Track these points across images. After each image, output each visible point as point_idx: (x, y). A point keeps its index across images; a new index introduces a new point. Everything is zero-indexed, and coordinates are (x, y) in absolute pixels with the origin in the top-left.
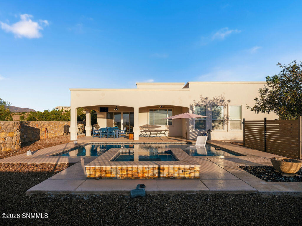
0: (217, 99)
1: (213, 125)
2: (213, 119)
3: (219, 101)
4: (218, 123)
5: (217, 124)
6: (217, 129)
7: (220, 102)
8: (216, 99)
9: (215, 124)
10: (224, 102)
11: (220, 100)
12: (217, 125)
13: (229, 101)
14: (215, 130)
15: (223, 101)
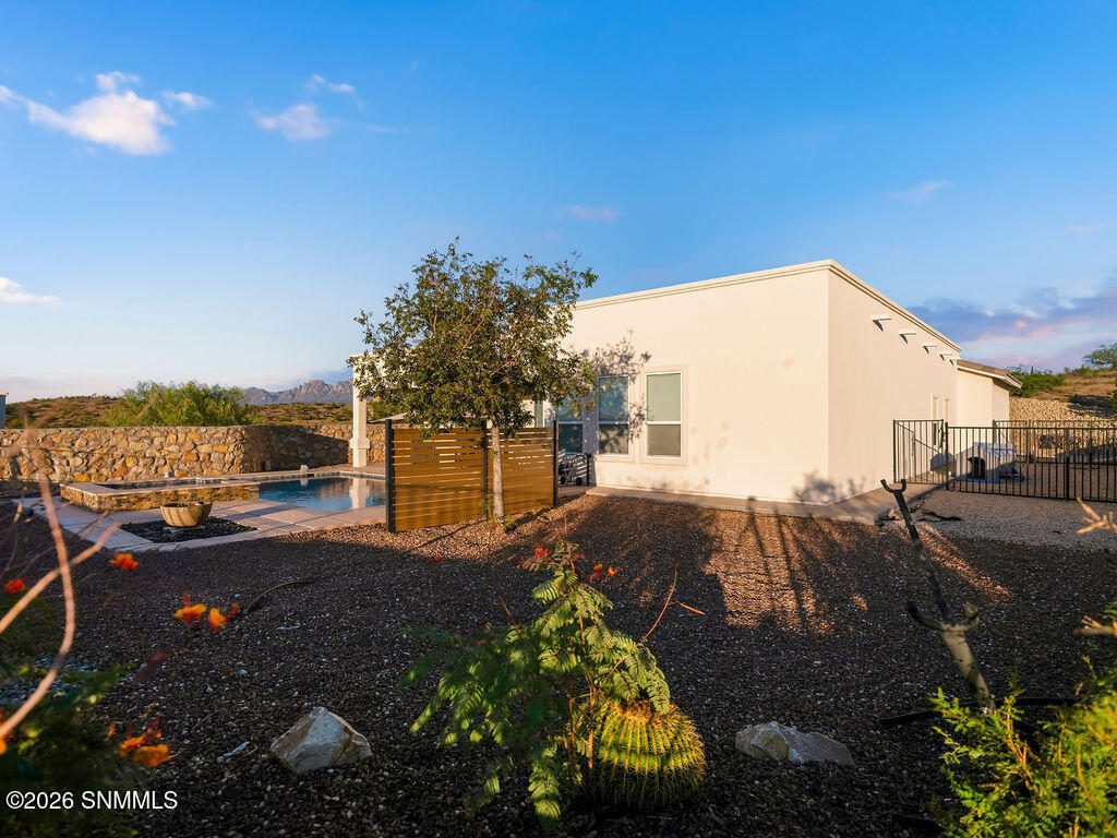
0: (613, 354)
1: (604, 437)
2: (600, 420)
3: (617, 359)
4: (616, 432)
5: (612, 434)
6: (612, 451)
7: (621, 361)
8: (608, 352)
9: (608, 436)
10: (632, 360)
11: (621, 357)
12: (613, 439)
13: (646, 357)
14: (608, 456)
15: (629, 357)
